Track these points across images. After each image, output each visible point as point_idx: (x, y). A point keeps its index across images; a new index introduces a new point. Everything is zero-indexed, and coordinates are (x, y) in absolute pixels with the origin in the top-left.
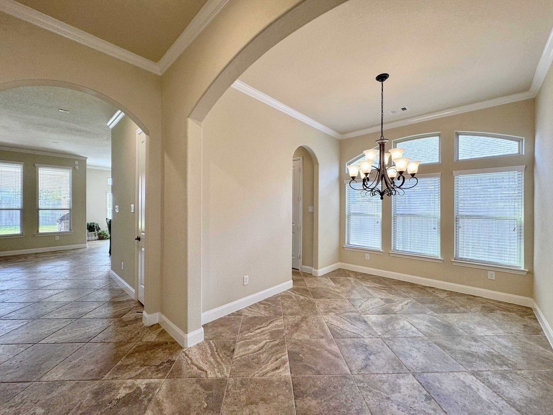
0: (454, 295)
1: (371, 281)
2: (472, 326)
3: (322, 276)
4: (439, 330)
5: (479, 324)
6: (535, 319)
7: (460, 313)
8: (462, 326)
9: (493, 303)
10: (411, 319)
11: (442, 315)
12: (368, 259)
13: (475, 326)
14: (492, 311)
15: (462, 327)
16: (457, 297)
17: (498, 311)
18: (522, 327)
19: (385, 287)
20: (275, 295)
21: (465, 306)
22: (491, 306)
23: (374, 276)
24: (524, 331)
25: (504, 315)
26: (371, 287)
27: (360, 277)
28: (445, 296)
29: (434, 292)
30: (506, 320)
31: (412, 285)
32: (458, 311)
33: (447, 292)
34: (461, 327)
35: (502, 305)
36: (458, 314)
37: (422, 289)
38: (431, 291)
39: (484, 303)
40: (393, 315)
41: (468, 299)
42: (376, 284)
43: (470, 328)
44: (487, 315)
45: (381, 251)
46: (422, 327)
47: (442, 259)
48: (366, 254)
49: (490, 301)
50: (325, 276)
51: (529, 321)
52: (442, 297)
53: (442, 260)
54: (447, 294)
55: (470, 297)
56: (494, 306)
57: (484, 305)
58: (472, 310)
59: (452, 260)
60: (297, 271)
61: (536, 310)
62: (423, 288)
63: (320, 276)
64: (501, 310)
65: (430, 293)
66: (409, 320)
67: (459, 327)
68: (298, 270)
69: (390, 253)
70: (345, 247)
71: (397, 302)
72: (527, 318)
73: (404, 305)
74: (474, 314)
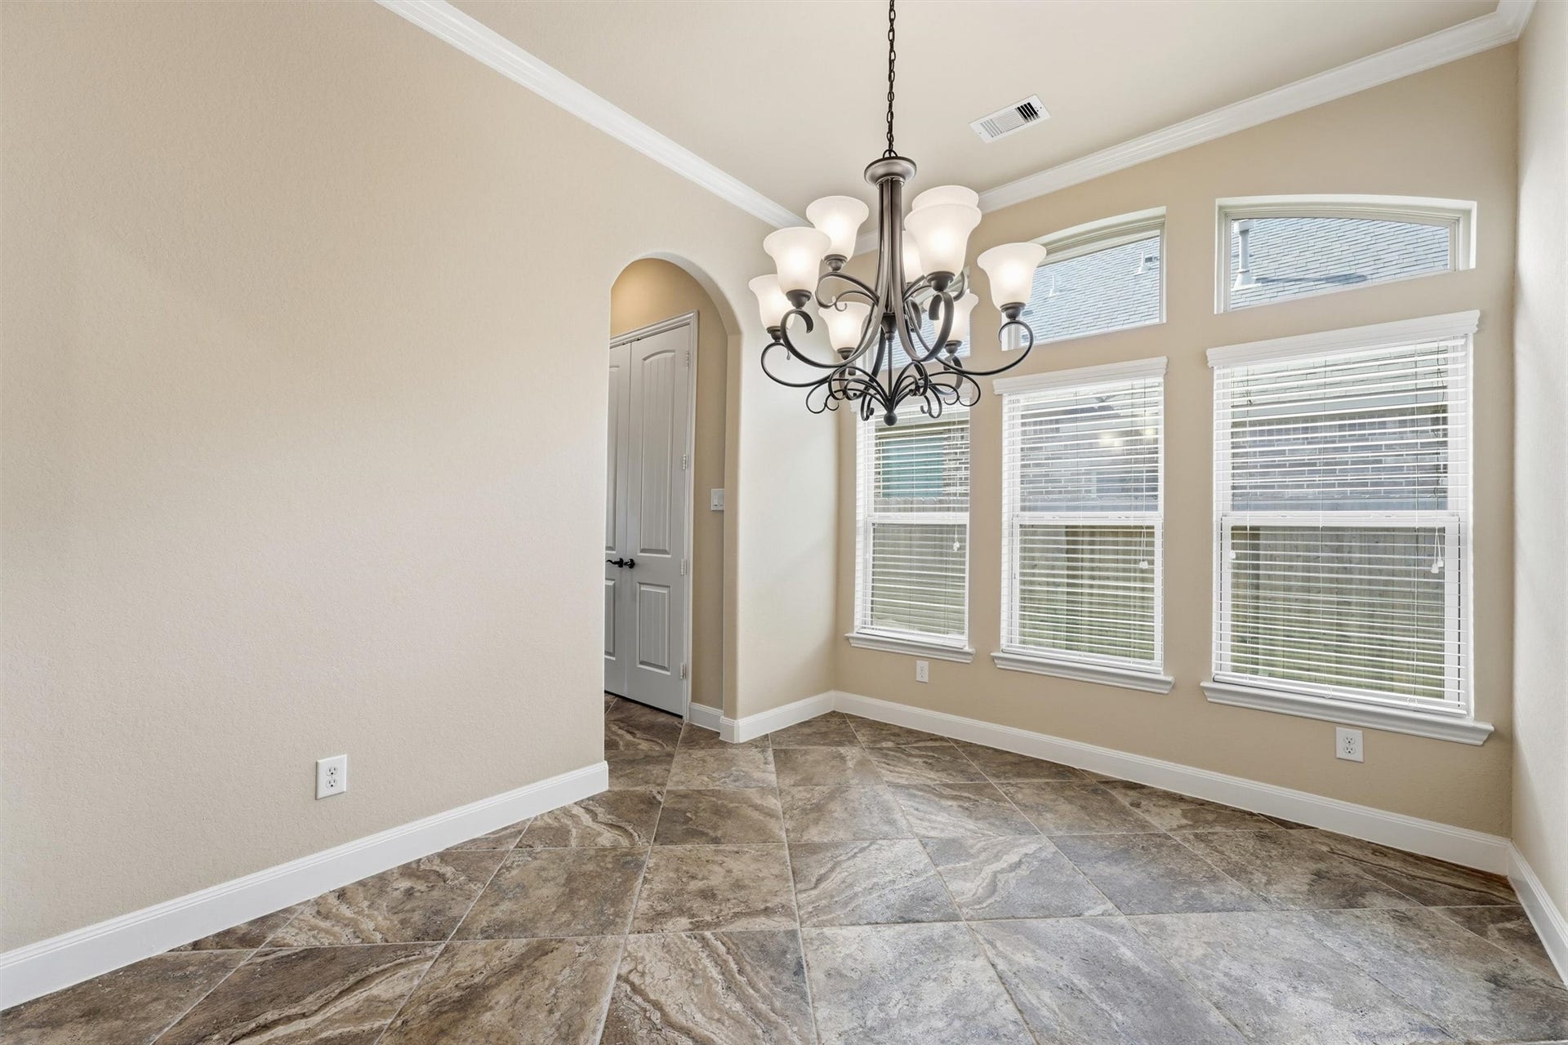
0: (1210, 817)
1: (920, 760)
2: (1265, 989)
3: (753, 744)
4: (1119, 1016)
5: (1300, 975)
6: (1532, 939)
7: (1224, 909)
8: (1222, 986)
9: (1357, 853)
10: (1008, 950)
11: (1146, 923)
12: (926, 679)
13: (1283, 986)
14: (1350, 896)
15: (1222, 994)
16: (1218, 829)
17: (1379, 901)
18: (1484, 987)
19: (961, 787)
20: (506, 828)
21: (1246, 872)
22: (1350, 869)
23: (942, 739)
24: (1499, 1012)
25: (1401, 919)
26: (907, 787)
27: (890, 744)
28: (1175, 824)
29: (1138, 805)
30: (1411, 947)
31: (1062, 775)
32: (1216, 899)
33: (1185, 806)
34: (1219, 994)
35: (1391, 864)
36: (1215, 915)
37: (1095, 791)
38: (1124, 799)
39: (1320, 857)
40: (939, 928)
41: (1262, 837)
42: (932, 775)
43: (1258, 1002)
44: (1335, 919)
45: (967, 649)
46: (1046, 995)
47: (1170, 679)
48: (921, 664)
49: (1344, 847)
50: (761, 743)
51: (1508, 952)
52: (1163, 830)
53: (1167, 683)
54: (1185, 815)
55: (1267, 828)
56: (1361, 873)
57: (1322, 866)
58: (1273, 897)
59: (1202, 684)
60: (676, 721)
61: (1526, 888)
62: (1102, 787)
63: (741, 742)
64: (1389, 894)
65: (1122, 811)
66: (999, 954)
67: (1209, 997)
68: (681, 717)
69: (994, 658)
70: (853, 638)
71: (983, 856)
72: (1497, 935)
73: (1002, 871)
74: (1277, 915)
